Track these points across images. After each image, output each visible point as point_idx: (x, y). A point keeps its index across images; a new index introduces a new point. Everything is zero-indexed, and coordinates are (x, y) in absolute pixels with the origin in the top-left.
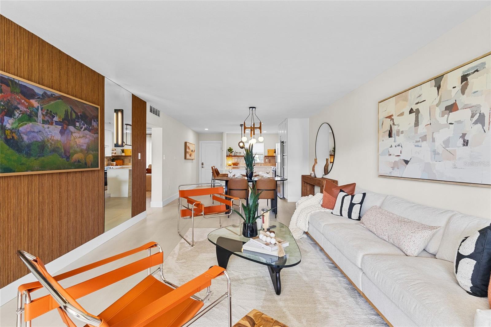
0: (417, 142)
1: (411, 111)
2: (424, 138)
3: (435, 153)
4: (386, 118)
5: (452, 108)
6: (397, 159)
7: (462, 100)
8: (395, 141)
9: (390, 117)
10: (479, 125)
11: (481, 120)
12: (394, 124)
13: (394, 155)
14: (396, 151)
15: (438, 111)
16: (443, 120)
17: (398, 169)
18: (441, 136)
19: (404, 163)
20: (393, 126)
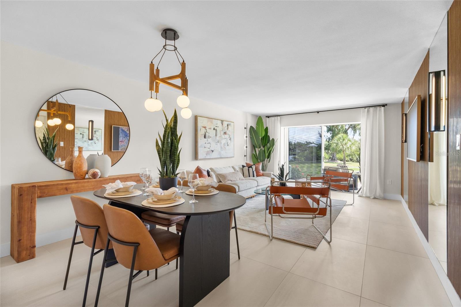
0: (216, 143)
1: (214, 129)
2: (218, 142)
3: (221, 148)
4: (203, 127)
5: (225, 133)
6: (208, 150)
7: (228, 132)
8: (207, 141)
9: (205, 127)
10: (230, 141)
11: (230, 139)
12: (207, 132)
13: (207, 147)
14: (208, 146)
15: (222, 133)
16: (223, 136)
17: (209, 154)
18: (223, 141)
19: (211, 151)
20: (206, 133)
